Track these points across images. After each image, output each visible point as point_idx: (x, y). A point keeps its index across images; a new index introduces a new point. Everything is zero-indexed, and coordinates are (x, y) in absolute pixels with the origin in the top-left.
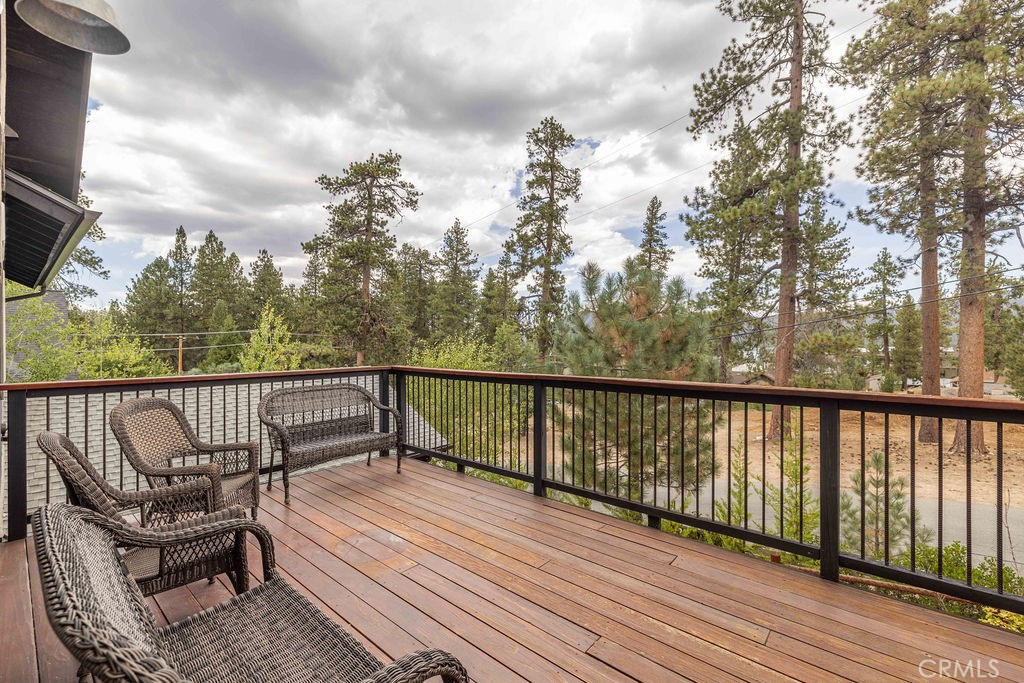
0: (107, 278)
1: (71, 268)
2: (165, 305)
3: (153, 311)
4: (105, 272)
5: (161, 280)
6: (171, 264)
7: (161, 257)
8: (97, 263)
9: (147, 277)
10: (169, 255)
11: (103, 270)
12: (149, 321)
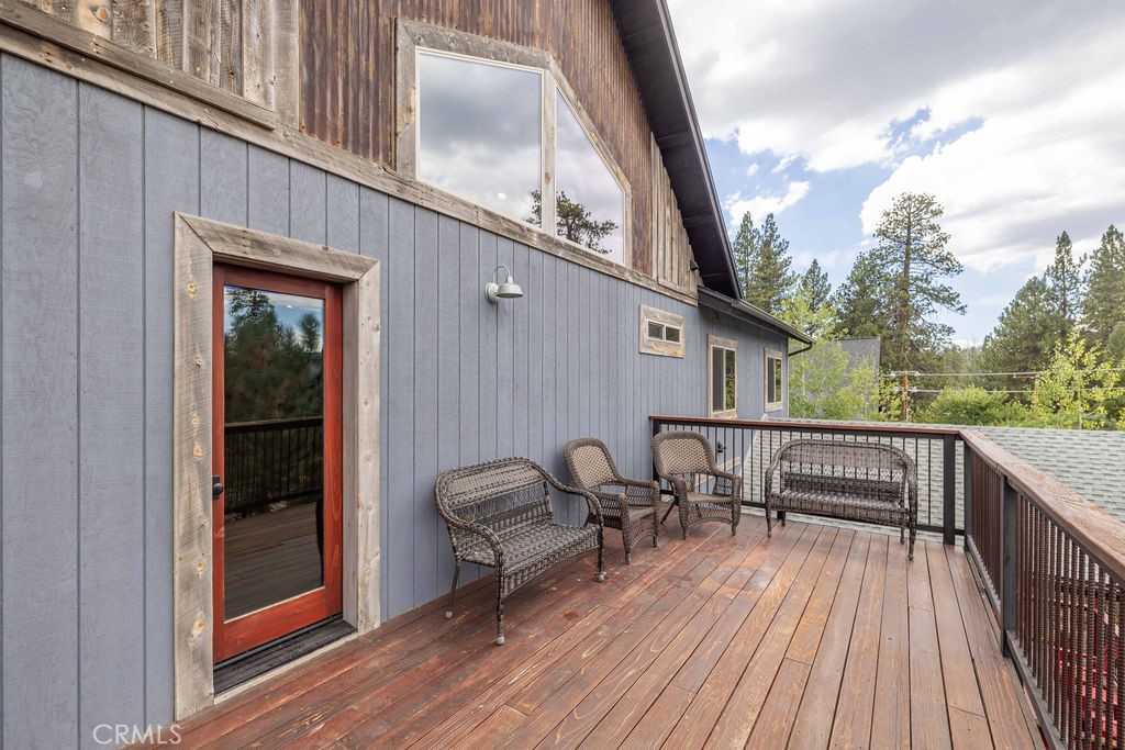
0: (964, 313)
1: (931, 308)
2: (1039, 336)
3: (1025, 344)
4: (962, 308)
5: (1034, 307)
6: (1050, 283)
7: (1035, 278)
8: (953, 299)
9: (1018, 305)
10: (1047, 273)
11: (960, 306)
12: (1018, 357)
